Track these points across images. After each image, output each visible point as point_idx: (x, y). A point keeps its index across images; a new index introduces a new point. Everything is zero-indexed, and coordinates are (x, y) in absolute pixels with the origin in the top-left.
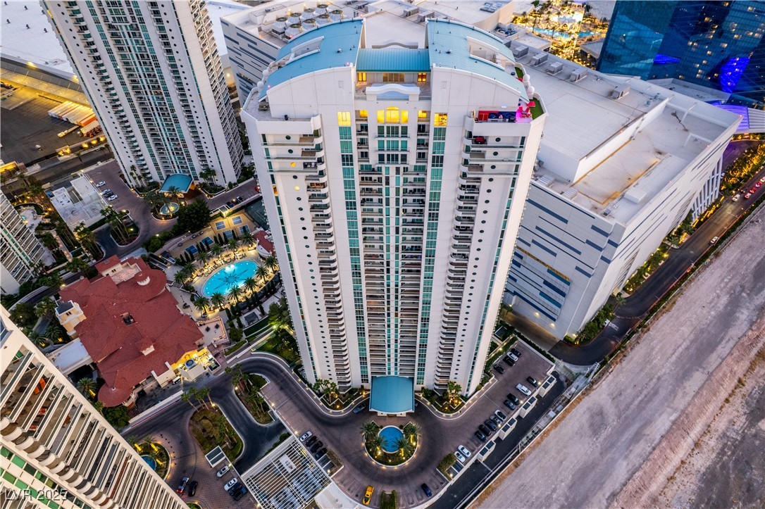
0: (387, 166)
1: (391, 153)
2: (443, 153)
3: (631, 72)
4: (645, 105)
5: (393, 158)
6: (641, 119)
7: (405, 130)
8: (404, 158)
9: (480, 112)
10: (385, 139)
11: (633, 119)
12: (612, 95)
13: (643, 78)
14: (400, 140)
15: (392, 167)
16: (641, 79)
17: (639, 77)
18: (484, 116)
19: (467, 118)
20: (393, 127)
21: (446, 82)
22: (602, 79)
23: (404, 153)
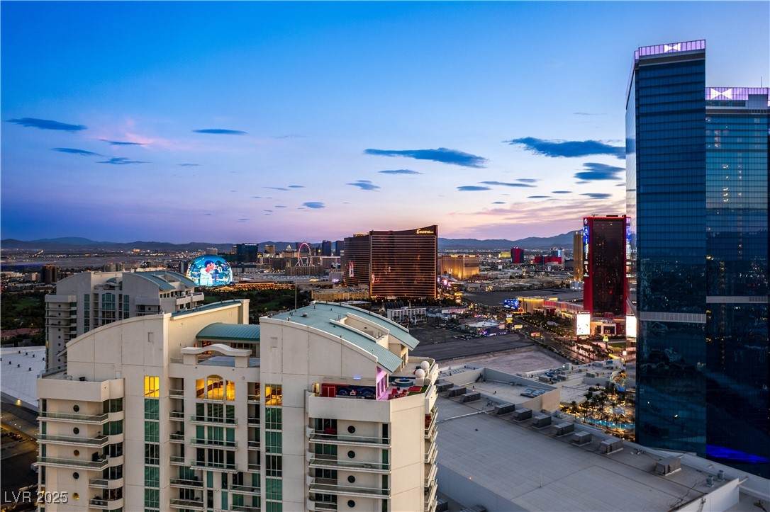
0: (210, 469)
1: (213, 447)
2: (280, 451)
3: (685, 448)
4: (705, 485)
5: (216, 457)
6: (699, 500)
7: (231, 409)
8: (231, 457)
9: (323, 385)
10: (206, 424)
11: (688, 500)
12: (657, 471)
13: (699, 455)
14: (225, 425)
15: (217, 472)
16: (698, 455)
17: (695, 454)
18: (331, 390)
19: (307, 392)
20: (215, 405)
21: (276, 338)
22: (644, 453)
23: (230, 449)
